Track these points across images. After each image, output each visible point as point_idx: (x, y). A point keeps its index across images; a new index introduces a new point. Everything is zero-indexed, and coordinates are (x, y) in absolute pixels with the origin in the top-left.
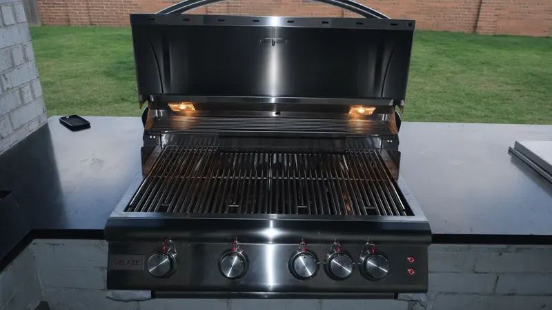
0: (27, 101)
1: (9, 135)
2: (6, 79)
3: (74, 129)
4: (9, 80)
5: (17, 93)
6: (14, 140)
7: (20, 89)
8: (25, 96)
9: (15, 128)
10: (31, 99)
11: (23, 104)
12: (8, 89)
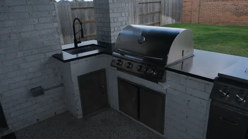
12: (119, 30)
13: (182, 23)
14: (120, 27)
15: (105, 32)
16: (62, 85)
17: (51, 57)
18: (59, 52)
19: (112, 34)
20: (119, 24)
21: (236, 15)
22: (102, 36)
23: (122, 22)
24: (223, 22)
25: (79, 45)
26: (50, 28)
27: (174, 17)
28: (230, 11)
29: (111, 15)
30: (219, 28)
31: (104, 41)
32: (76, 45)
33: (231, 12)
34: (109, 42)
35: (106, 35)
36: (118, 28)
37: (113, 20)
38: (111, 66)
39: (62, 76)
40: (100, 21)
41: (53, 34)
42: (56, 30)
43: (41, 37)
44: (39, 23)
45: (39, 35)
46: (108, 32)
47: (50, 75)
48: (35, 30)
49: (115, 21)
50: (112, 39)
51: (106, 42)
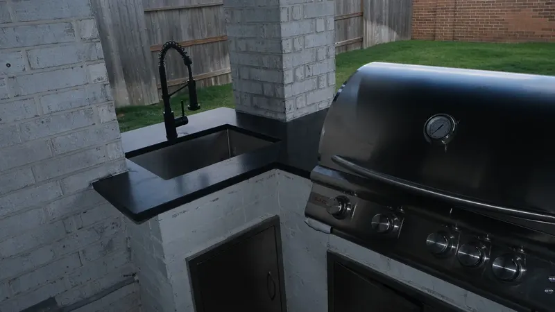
0: (322, 87)
1: (303, 108)
2: (309, 69)
4: (311, 70)
5: (315, 80)
7: (318, 77)
8: (321, 83)
9: (308, 104)
10: (325, 85)
11: (318, 88)
12: (309, 76)
13: (412, 39)
14: (310, 67)
15: (262, 83)
16: (130, 278)
17: (88, 189)
18: (117, 171)
19: (288, 92)
20: (307, 57)
21: (548, 17)
22: (253, 95)
23: (316, 51)
24: (515, 35)
25: (181, 131)
26: (77, 87)
27: (394, 26)
28: (533, 7)
29: (287, 29)
30: (509, 50)
31: (261, 113)
32: (171, 132)
33: (534, 10)
34: (280, 117)
35: (265, 93)
36: (305, 69)
37: (290, 47)
38: (307, 215)
39: (129, 250)
40: (247, 48)
41: (90, 107)
42: (102, 90)
43: (43, 120)
44: (32, 69)
45: (36, 116)
46: (274, 83)
47: (84, 252)
48: (17, 96)
49: (298, 47)
50: (287, 108)
51: (269, 115)
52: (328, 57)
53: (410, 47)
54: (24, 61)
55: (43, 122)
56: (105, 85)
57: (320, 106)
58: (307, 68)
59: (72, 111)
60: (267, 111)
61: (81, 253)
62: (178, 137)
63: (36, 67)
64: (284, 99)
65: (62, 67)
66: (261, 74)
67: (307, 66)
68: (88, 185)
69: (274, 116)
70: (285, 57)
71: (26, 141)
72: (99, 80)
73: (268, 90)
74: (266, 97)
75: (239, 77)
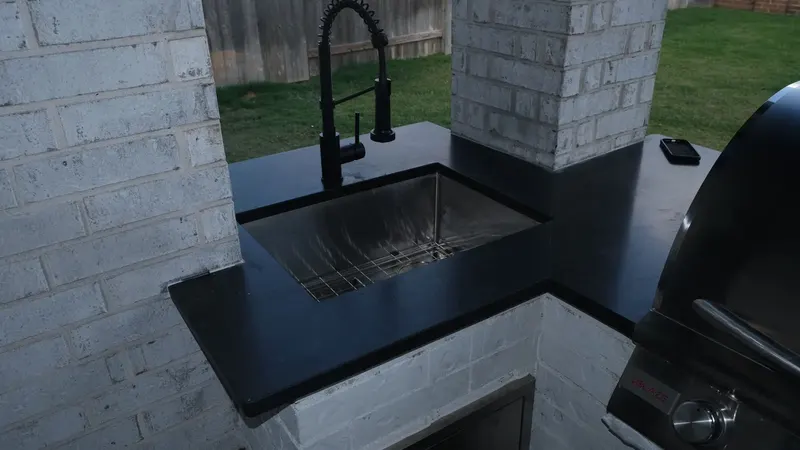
0: (627, 105)
1: (587, 144)
2: (611, 68)
3: (674, 160)
4: (614, 70)
5: (617, 92)
6: (591, 153)
7: (624, 86)
8: (628, 96)
9: (597, 137)
10: (633, 102)
11: (621, 107)
12: (609, 82)
14: (615, 64)
15: (514, 89)
17: (159, 298)
18: (220, 262)
19: (567, 113)
22: (490, 110)
23: (629, 32)
25: (350, 173)
26: (142, 89)
35: (518, 109)
36: (603, 68)
37: (584, 19)
38: (613, 409)
40: (492, 13)
41: (169, 132)
42: (198, 98)
43: (66, 159)
44: (42, 45)
45: (50, 150)
46: (540, 93)
47: (146, 416)
48: (7, 105)
49: (599, 22)
50: (560, 145)
51: (518, 152)
52: (648, 45)
53: (712, 20)
54: (22, 26)
55: (65, 163)
56: (205, 86)
57: (618, 143)
58: (607, 65)
59: (129, 139)
60: (517, 144)
61: (141, 419)
62: (344, 183)
63: (50, 41)
64: (557, 127)
65: (109, 44)
66: (516, 72)
67: (609, 63)
68: (159, 290)
69: (528, 156)
70: (572, 43)
71: (28, 203)
72: (192, 74)
73: (524, 102)
74: (518, 117)
75: (467, 71)
